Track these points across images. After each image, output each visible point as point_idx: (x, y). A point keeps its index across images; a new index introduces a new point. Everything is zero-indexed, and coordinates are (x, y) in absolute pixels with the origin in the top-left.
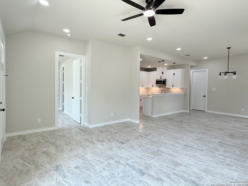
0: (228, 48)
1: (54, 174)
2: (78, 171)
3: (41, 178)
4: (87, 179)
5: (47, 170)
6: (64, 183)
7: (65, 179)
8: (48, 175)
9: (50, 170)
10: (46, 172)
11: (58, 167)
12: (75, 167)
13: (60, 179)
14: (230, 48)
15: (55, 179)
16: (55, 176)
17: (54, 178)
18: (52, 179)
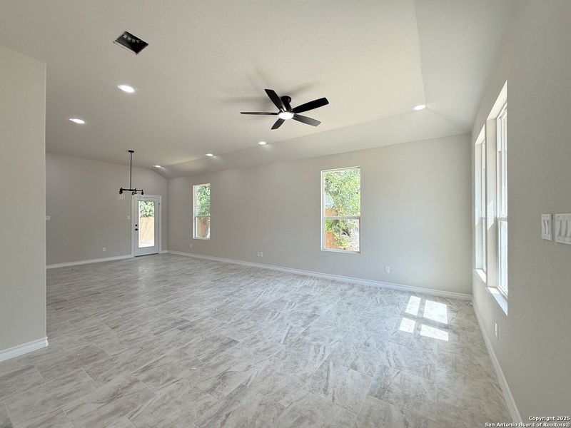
0: (130, 151)
1: (396, 385)
2: (360, 362)
3: (421, 393)
4: (364, 346)
5: (402, 403)
6: (392, 362)
7: (388, 365)
8: (407, 393)
9: (397, 398)
10: (406, 399)
11: (379, 392)
12: (356, 369)
13: (392, 371)
14: (133, 152)
15: (399, 375)
16: (396, 380)
17: (401, 378)
18: (405, 379)
